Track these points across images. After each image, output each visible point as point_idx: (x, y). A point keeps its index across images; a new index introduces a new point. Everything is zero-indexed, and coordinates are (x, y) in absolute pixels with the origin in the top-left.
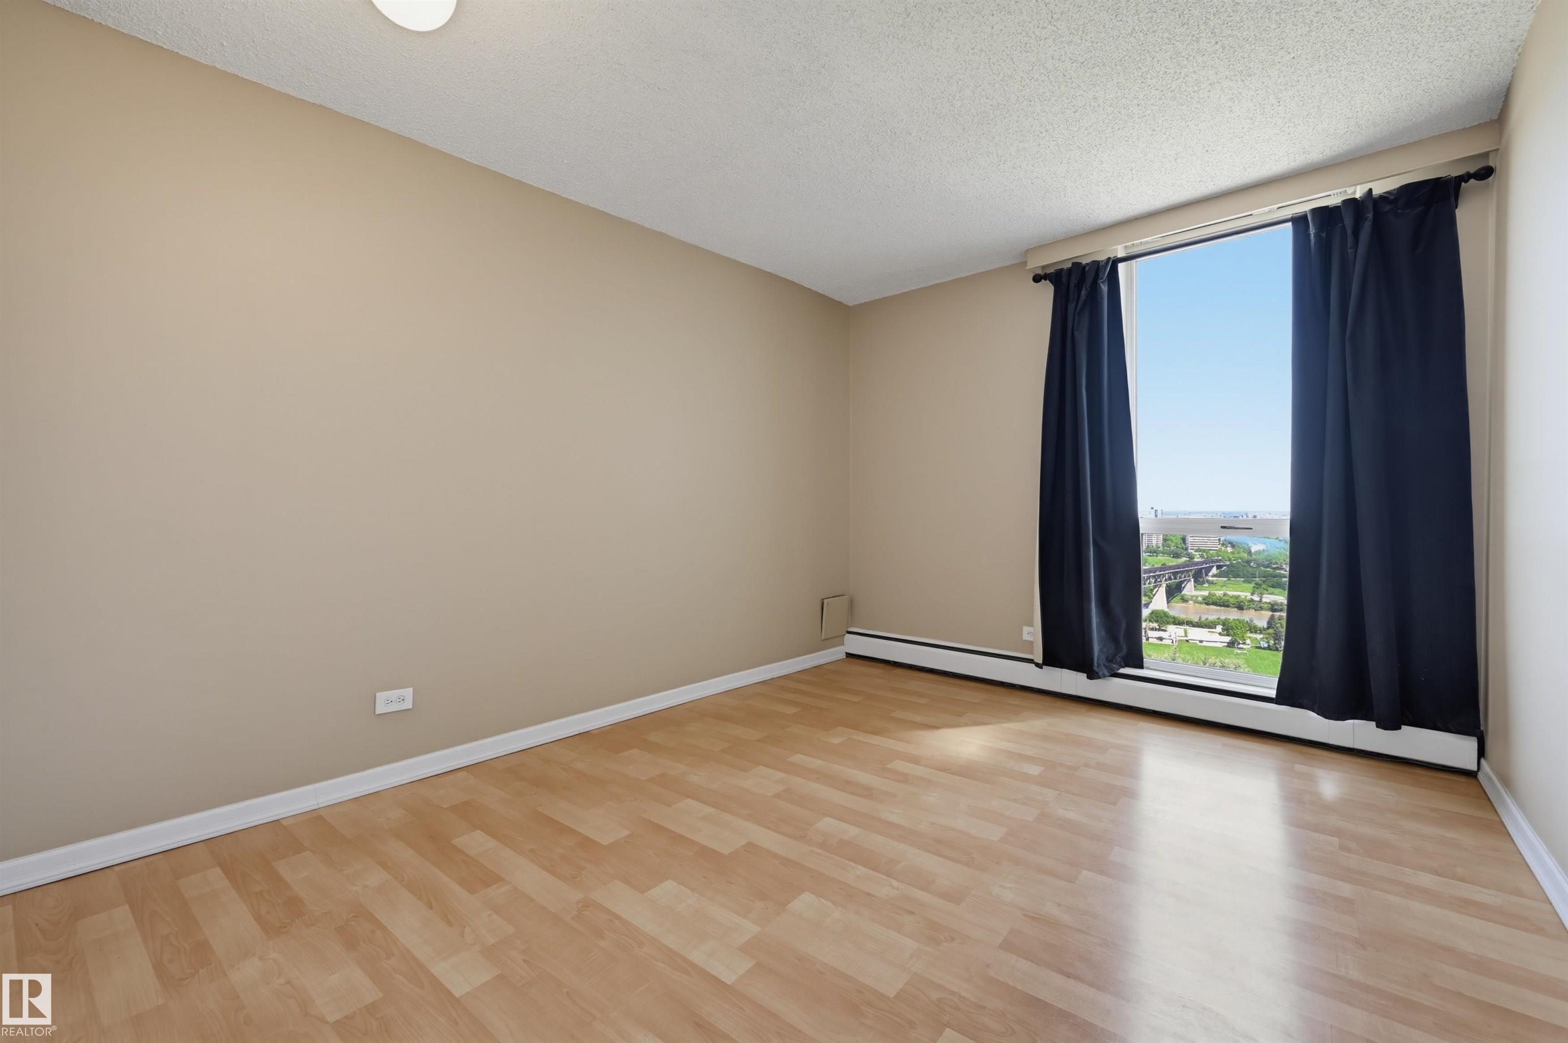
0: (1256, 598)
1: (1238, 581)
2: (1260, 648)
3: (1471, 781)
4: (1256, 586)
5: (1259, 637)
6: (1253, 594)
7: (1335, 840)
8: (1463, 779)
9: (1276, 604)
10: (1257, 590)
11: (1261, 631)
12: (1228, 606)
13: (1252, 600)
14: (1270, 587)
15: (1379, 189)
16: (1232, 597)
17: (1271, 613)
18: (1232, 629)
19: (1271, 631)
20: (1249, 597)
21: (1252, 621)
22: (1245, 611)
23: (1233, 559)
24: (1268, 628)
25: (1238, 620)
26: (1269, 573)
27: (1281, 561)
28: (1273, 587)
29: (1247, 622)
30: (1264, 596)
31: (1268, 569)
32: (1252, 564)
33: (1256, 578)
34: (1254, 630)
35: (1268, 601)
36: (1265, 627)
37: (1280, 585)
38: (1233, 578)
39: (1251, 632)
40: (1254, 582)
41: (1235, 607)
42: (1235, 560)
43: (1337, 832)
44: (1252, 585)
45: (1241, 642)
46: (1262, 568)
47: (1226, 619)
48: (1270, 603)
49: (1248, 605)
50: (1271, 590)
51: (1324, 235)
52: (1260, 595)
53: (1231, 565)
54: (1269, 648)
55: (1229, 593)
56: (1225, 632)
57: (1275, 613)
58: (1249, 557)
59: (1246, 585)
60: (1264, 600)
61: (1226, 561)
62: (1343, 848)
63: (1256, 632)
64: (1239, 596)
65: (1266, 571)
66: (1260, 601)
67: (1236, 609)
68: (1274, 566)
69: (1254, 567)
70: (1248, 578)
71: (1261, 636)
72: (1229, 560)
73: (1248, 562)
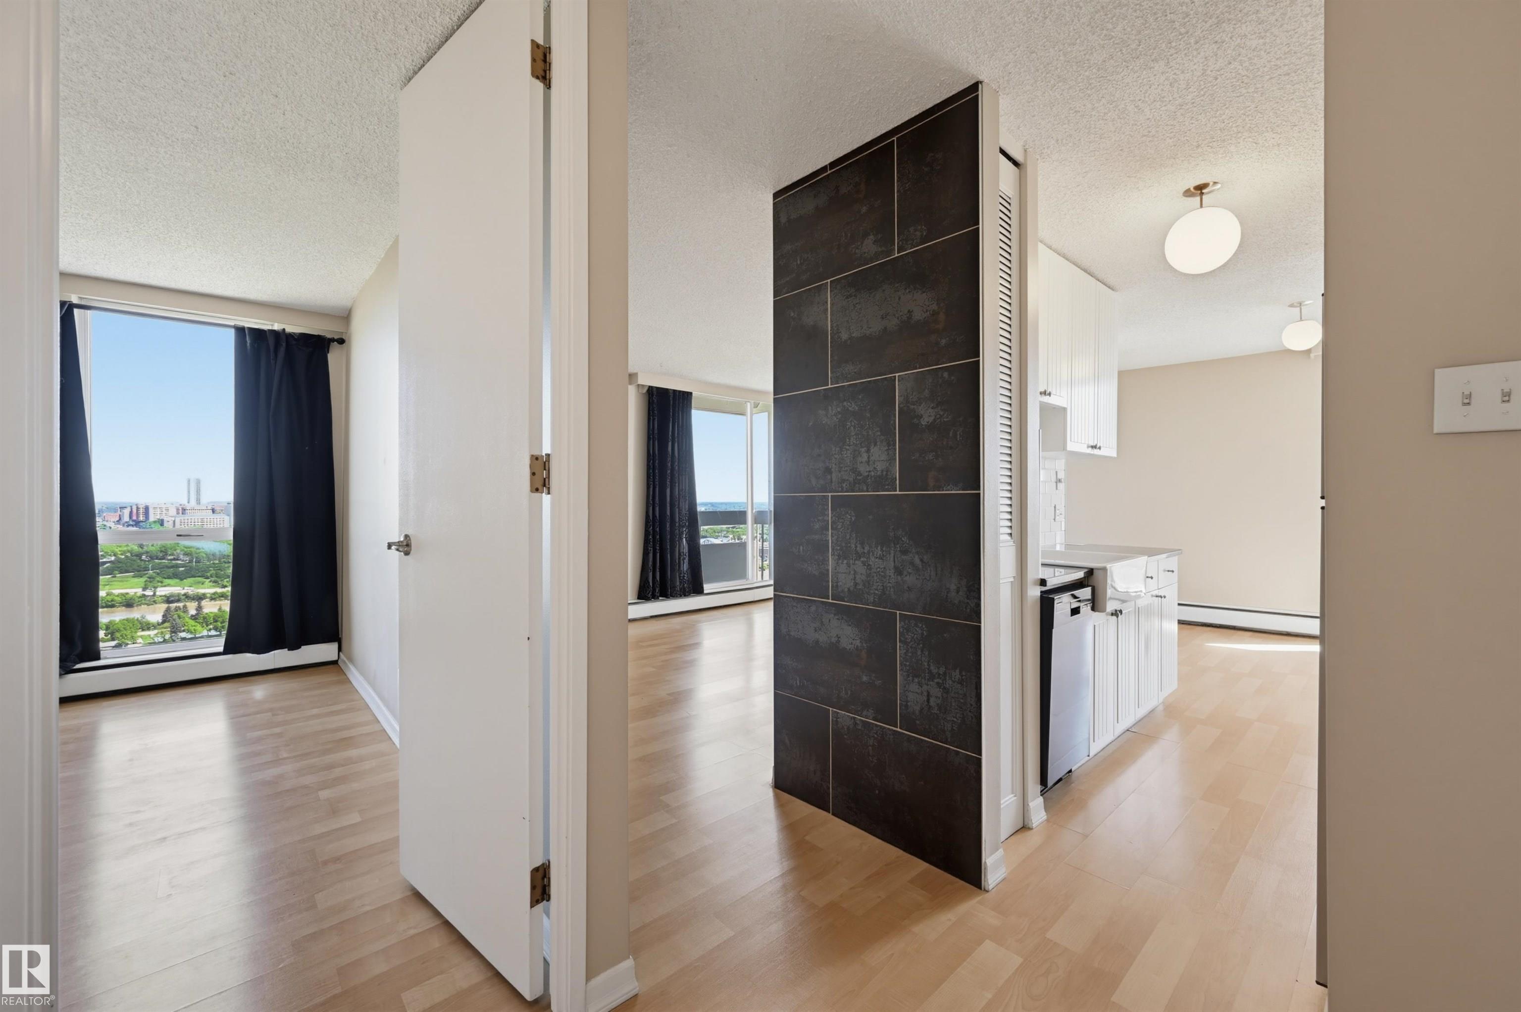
0: (149, 593)
1: (127, 577)
2: (155, 643)
3: (336, 665)
4: (149, 580)
5: (152, 633)
6: (144, 589)
7: (270, 714)
8: (331, 666)
9: (172, 595)
10: (149, 584)
11: (155, 626)
12: (113, 606)
13: (144, 596)
14: (165, 578)
15: (290, 329)
16: (118, 596)
17: (167, 605)
18: (118, 630)
19: (166, 624)
20: (140, 592)
21: (143, 617)
22: (135, 608)
23: (119, 553)
24: (164, 622)
25: (127, 620)
26: (164, 564)
27: (178, 551)
28: (169, 578)
29: (137, 620)
30: (158, 589)
31: (164, 561)
32: (144, 557)
33: (149, 570)
34: (147, 626)
35: (163, 593)
36: (160, 621)
37: (176, 575)
38: (119, 574)
39: (143, 630)
40: (147, 575)
41: (123, 606)
42: (122, 554)
43: (271, 710)
44: (143, 580)
45: (130, 643)
46: (156, 561)
47: (110, 622)
48: (165, 596)
49: (139, 602)
50: (167, 581)
51: (256, 346)
52: (153, 589)
53: (118, 561)
54: (165, 641)
55: (114, 591)
56: (110, 636)
57: (171, 605)
58: (141, 550)
59: (136, 580)
60: (158, 593)
61: (110, 555)
62: (273, 715)
63: (149, 629)
64: (127, 594)
65: (161, 563)
66: (154, 595)
67: (124, 608)
68: (169, 558)
69: (146, 561)
70: (139, 572)
71: (156, 631)
72: (115, 555)
73: (139, 556)
